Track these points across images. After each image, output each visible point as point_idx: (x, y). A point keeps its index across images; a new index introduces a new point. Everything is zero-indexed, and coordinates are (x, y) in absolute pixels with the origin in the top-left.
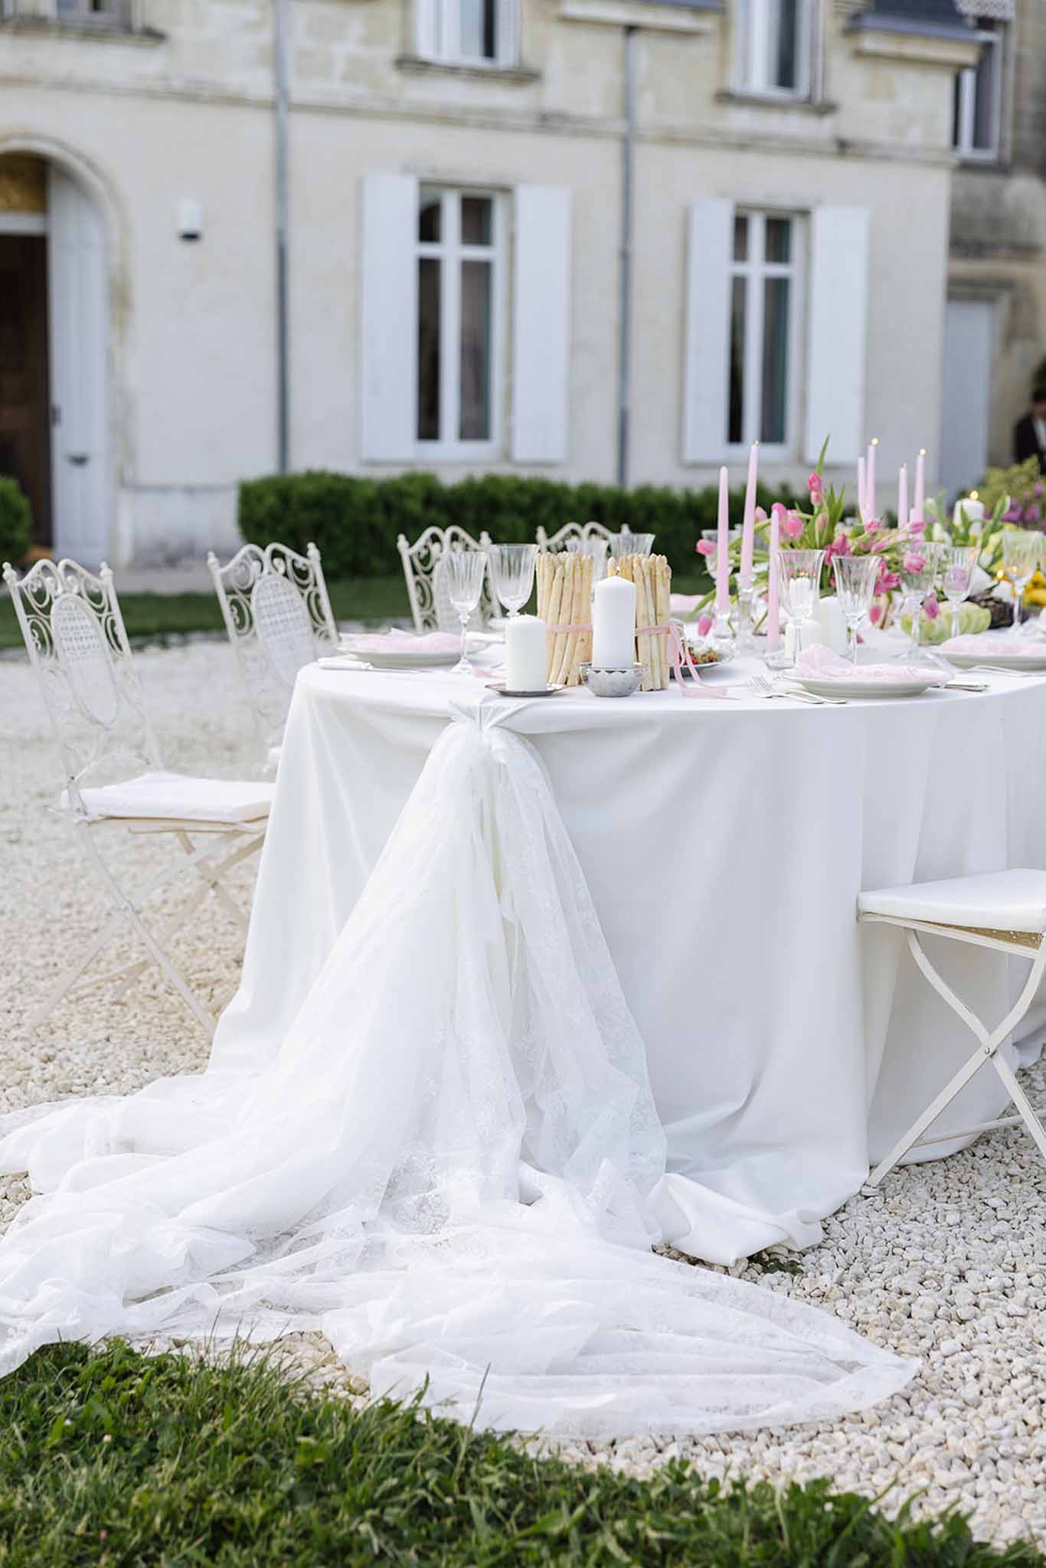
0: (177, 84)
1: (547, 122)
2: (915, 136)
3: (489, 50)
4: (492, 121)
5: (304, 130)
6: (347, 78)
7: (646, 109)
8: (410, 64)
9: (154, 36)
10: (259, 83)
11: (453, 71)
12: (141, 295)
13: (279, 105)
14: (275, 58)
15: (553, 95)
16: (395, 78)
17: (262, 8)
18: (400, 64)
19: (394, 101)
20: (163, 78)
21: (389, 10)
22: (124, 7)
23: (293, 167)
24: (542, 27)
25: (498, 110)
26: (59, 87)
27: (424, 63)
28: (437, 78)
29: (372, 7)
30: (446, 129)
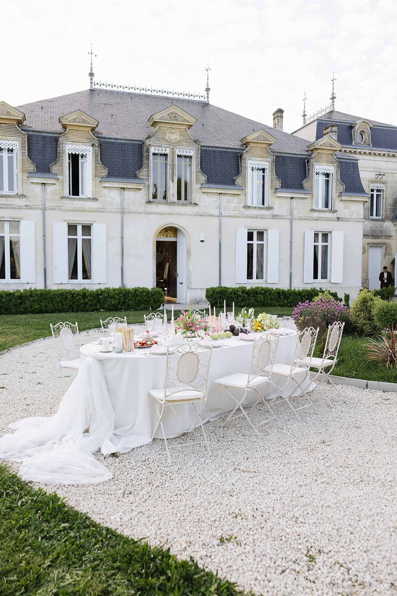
0: (200, 213)
1: (274, 217)
2: (355, 216)
3: (263, 204)
4: (263, 217)
5: (224, 220)
6: (233, 210)
7: (295, 214)
8: (246, 207)
9: (196, 204)
10: (216, 212)
11: (255, 208)
12: (192, 252)
13: (220, 215)
14: (219, 207)
15: (276, 212)
16: (243, 210)
17: (217, 198)
18: (244, 207)
19: (243, 214)
20: (197, 212)
21: (242, 197)
22: (191, 200)
23: (223, 227)
24: (273, 199)
25: (264, 215)
26: (178, 214)
27: (249, 207)
28: (252, 209)
29: (239, 197)
30: (254, 219)
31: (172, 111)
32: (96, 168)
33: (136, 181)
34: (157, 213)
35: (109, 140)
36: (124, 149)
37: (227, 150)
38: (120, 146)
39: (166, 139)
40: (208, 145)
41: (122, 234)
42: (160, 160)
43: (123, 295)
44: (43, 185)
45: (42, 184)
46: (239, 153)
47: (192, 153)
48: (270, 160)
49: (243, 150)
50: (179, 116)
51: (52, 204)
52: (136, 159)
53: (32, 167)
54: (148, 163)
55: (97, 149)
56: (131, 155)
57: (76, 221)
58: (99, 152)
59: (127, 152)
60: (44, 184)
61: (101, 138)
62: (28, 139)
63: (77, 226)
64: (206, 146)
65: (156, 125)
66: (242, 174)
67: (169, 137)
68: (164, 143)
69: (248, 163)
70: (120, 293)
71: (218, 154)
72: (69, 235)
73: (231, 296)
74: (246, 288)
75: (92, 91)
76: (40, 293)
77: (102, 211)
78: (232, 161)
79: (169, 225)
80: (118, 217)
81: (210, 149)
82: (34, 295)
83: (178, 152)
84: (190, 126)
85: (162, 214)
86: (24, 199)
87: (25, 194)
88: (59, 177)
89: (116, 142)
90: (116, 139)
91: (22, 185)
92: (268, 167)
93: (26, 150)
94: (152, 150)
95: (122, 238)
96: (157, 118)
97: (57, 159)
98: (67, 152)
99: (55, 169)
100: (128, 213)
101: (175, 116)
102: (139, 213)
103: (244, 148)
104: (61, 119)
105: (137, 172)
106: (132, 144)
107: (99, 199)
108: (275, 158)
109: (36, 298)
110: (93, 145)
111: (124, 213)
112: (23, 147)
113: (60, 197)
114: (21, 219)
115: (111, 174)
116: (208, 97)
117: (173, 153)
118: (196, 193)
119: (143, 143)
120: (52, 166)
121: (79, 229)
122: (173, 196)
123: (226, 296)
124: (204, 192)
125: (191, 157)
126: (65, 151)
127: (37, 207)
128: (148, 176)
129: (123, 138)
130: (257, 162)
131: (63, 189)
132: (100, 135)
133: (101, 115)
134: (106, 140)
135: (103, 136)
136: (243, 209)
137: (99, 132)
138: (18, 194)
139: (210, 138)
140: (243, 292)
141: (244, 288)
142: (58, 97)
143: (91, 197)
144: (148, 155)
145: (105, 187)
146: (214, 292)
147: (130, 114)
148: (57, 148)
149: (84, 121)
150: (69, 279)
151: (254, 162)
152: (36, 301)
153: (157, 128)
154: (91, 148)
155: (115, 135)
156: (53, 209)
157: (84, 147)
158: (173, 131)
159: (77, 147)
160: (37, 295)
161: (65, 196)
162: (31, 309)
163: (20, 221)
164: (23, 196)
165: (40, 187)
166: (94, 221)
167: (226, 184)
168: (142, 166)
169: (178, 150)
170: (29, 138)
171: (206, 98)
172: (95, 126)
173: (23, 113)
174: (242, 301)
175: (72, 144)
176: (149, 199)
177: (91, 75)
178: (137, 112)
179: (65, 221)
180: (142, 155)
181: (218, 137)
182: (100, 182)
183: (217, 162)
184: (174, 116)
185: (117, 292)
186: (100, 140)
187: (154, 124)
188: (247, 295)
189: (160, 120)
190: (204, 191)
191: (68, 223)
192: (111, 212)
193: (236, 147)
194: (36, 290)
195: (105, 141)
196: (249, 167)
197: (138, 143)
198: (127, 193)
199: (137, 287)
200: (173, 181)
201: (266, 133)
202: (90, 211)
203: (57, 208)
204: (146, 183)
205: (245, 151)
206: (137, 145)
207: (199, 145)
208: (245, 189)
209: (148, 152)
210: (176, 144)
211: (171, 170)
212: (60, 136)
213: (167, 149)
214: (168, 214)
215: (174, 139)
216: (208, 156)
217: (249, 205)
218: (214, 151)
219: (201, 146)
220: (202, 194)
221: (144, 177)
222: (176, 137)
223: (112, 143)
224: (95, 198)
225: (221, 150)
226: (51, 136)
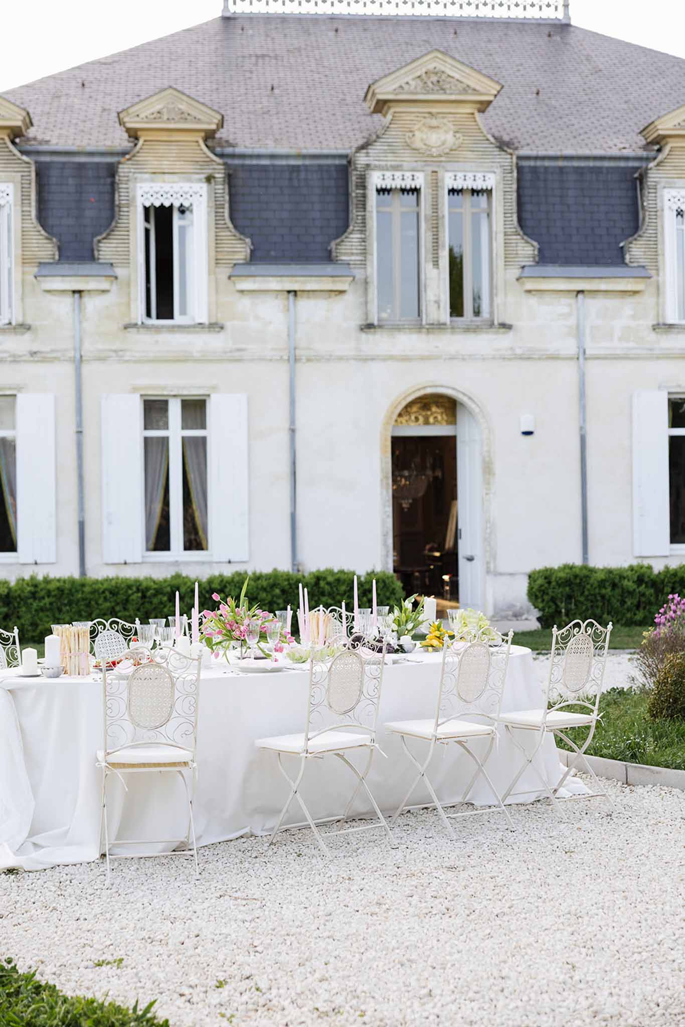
0: (518, 351)
5: (594, 369)
6: (620, 339)
8: (663, 327)
9: (506, 327)
10: (569, 347)
12: (498, 467)
13: (582, 356)
16: (653, 336)
17: (570, 305)
18: (656, 327)
19: (651, 350)
20: (512, 349)
21: (648, 300)
22: (492, 313)
23: (589, 391)
26: (452, 358)
27: (671, 326)
28: (679, 333)
29: (637, 298)
31: (431, 67)
32: (218, 240)
33: (329, 269)
34: (392, 358)
35: (255, 162)
36: (295, 183)
37: (599, 164)
38: (287, 175)
39: (414, 146)
40: (542, 153)
41: (293, 421)
42: (400, 205)
43: (283, 591)
44: (77, 295)
45: (74, 292)
46: (637, 168)
47: (491, 181)
49: (648, 159)
50: (449, 79)
51: (100, 346)
52: (332, 207)
53: (46, 249)
54: (364, 218)
55: (221, 188)
56: (316, 199)
57: (164, 388)
58: (227, 198)
59: (304, 191)
60: (80, 292)
61: (233, 156)
62: (37, 174)
63: (166, 402)
64: (536, 158)
65: (386, 108)
66: (647, 230)
67: (422, 140)
68: (407, 159)
69: (662, 196)
70: (273, 586)
71: (571, 177)
72: (146, 428)
73: (603, 591)
74: (650, 568)
75: (228, 20)
76: (58, 589)
77: (235, 357)
78: (616, 193)
79: (429, 391)
80: (281, 372)
81: (547, 163)
82: (42, 593)
83: (449, 182)
84: (484, 106)
85: (406, 359)
86: (27, 336)
87: (29, 321)
88: (119, 271)
89: (273, 166)
90: (273, 156)
91: (22, 299)
93: (33, 203)
94: (376, 180)
95: (293, 431)
96: (384, 91)
97: (113, 224)
98: (140, 201)
99: (107, 250)
100: (309, 360)
101: (439, 81)
102: (340, 358)
103: (653, 154)
104: (121, 116)
105: (333, 245)
106: (320, 166)
107: (228, 325)
109: (47, 601)
110: (209, 179)
111: (296, 360)
112: (24, 198)
113: (121, 326)
114: (20, 389)
115: (258, 254)
116: (566, 6)
117: (436, 184)
118: (506, 295)
119: (349, 162)
120: (99, 241)
121: (175, 411)
122: (439, 307)
123: (586, 593)
124: (529, 291)
125: (489, 192)
126: (134, 198)
127: (58, 355)
128: (364, 252)
129: (293, 151)
131: (129, 305)
132: (229, 150)
133: (243, 91)
134: (248, 162)
135: (239, 150)
137: (227, 141)
138: (10, 324)
139: (552, 130)
140: (640, 580)
141: (644, 570)
142: (131, 50)
143: (204, 320)
144: (364, 196)
145: (242, 292)
146: (549, 583)
147: (324, 79)
148: (113, 193)
149: (184, 116)
150: (148, 549)
151: (683, 193)
152: (47, 610)
153: (389, 117)
154: (205, 186)
155: (270, 143)
156: (103, 359)
157: (186, 186)
158: (434, 122)
159: (167, 187)
160: (49, 593)
161: (133, 322)
162: (34, 631)
163: (15, 396)
164: (24, 327)
165: (68, 301)
166: (214, 388)
167: (597, 262)
168: (347, 226)
169: (451, 174)
170: (42, 174)
171: (561, 9)
172: (214, 127)
173: (24, 109)
174: (638, 606)
175: (152, 181)
176: (367, 319)
178: (345, 72)
179: (135, 389)
180: (347, 194)
181: (576, 126)
182: (229, 277)
183: (570, 201)
184: (434, 79)
185: (265, 583)
186: (230, 161)
187: (381, 106)
188: (652, 591)
189: (396, 94)
190: (529, 285)
191: (141, 395)
192: (262, 359)
193: (627, 152)
194: (47, 581)
195: (243, 166)
196: (666, 208)
197: (337, 162)
198: (304, 305)
199: (322, 569)
200: (436, 263)
202: (205, 359)
203: (113, 354)
204: (359, 273)
205: (655, 163)
206: (333, 169)
207: (511, 154)
208: (658, 275)
209: (363, 185)
210: (443, 159)
211: (430, 234)
212: (122, 160)
213: (417, 174)
214: (423, 358)
215: (439, 144)
216: (541, 184)
217: (670, 321)
218: (561, 169)
219: (519, 158)
220: (524, 295)
221: (353, 258)
222: (443, 138)
223: (264, 168)
224: (216, 324)
225: (583, 164)
226: (98, 164)
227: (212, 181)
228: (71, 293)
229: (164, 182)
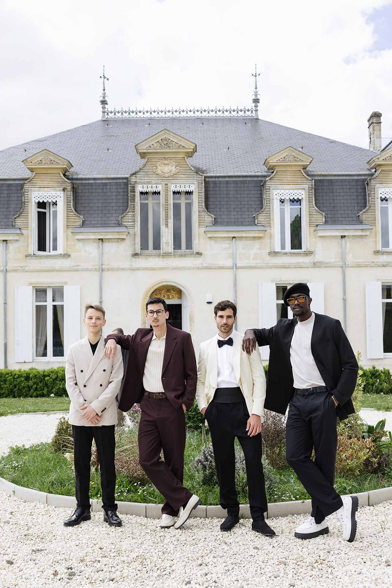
0: (205, 265)
1: (315, 265)
3: (301, 248)
4: (299, 267)
6: (253, 259)
7: (350, 259)
8: (273, 254)
9: (199, 254)
10: (229, 263)
11: (285, 253)
12: (196, 318)
13: (235, 267)
15: (318, 257)
17: (229, 244)
18: (270, 254)
19: (268, 264)
20: (201, 264)
21: (267, 241)
22: (193, 248)
24: (314, 240)
25: (300, 263)
26: (174, 269)
27: (277, 253)
28: (281, 256)
29: (261, 240)
30: (284, 270)
31: (163, 137)
32: (68, 217)
33: (117, 229)
35: (87, 182)
36: (105, 190)
37: (245, 179)
38: (101, 187)
39: (157, 173)
41: (100, 298)
42: (152, 200)
45: (4, 241)
46: (262, 181)
47: (192, 188)
48: (306, 186)
49: (267, 177)
50: (172, 142)
51: (15, 265)
52: (121, 201)
54: (134, 206)
55: (70, 194)
56: (114, 198)
57: (43, 283)
58: (72, 198)
59: (109, 194)
60: (6, 241)
61: (77, 179)
63: (45, 290)
64: (215, 177)
65: (145, 156)
66: (266, 209)
67: (161, 170)
68: (154, 179)
69: (273, 193)
71: (232, 185)
72: (36, 301)
77: (75, 269)
78: (253, 192)
79: (164, 284)
80: (95, 277)
81: (220, 179)
83: (173, 188)
84: (189, 154)
85: (152, 269)
88: (24, 232)
89: (95, 183)
90: (95, 179)
92: (303, 196)
94: (139, 188)
95: (101, 302)
96: (143, 148)
97: (22, 210)
98: (33, 199)
99: (18, 222)
100: (108, 270)
102: (123, 269)
103: (269, 174)
104: (24, 162)
105: (120, 218)
106: (116, 183)
107: (72, 255)
108: (313, 183)
110: (64, 190)
111: (103, 270)
113: (24, 255)
115: (87, 222)
116: (256, 111)
117: (167, 190)
118: (199, 239)
119: (128, 181)
120: (15, 218)
121: (50, 294)
122: (169, 245)
124: (210, 238)
125: (192, 193)
126: (31, 199)
128: (134, 221)
129: (104, 177)
130: (287, 191)
131: (28, 246)
132: (75, 177)
133: (95, 151)
134: (84, 182)
135: (79, 176)
136: (269, 257)
143: (63, 252)
144: (134, 196)
145: (78, 240)
148: (22, 197)
149: (52, 162)
150: (37, 356)
151: (283, 191)
153: (146, 160)
154: (62, 193)
156: (15, 271)
157: (54, 193)
158: (166, 162)
159: (45, 194)
161: (30, 254)
165: (1, 245)
166: (66, 283)
167: (242, 224)
168: (127, 209)
169: (174, 185)
171: (254, 112)
172: (66, 167)
175: (39, 191)
176: (135, 251)
177: (104, 102)
179: (30, 284)
180: (127, 195)
181: (240, 163)
182: (73, 234)
183: (231, 196)
184: (165, 143)
186: (74, 182)
187: (143, 155)
189: (148, 150)
190: (210, 235)
191: (34, 287)
192: (87, 270)
193: (258, 174)
195: (81, 183)
196: (274, 198)
197: (123, 181)
198: (107, 246)
200: (167, 226)
201: (297, 152)
202: (61, 270)
203: (21, 268)
204: (131, 231)
205: (269, 178)
206: (122, 184)
207: (202, 176)
208: (271, 229)
209: (134, 191)
210: (170, 178)
211: (164, 212)
212: (26, 182)
213: (158, 185)
214: (161, 269)
215: (168, 172)
216: (218, 189)
217: (277, 251)
218: (227, 181)
219: (205, 177)
220: (208, 239)
221: (129, 224)
222: (170, 169)
223: (91, 184)
224: (67, 254)
225: (237, 179)
226: (17, 184)
227: (66, 190)
228: (2, 241)
229: (44, 191)
